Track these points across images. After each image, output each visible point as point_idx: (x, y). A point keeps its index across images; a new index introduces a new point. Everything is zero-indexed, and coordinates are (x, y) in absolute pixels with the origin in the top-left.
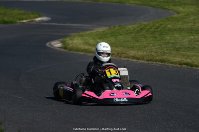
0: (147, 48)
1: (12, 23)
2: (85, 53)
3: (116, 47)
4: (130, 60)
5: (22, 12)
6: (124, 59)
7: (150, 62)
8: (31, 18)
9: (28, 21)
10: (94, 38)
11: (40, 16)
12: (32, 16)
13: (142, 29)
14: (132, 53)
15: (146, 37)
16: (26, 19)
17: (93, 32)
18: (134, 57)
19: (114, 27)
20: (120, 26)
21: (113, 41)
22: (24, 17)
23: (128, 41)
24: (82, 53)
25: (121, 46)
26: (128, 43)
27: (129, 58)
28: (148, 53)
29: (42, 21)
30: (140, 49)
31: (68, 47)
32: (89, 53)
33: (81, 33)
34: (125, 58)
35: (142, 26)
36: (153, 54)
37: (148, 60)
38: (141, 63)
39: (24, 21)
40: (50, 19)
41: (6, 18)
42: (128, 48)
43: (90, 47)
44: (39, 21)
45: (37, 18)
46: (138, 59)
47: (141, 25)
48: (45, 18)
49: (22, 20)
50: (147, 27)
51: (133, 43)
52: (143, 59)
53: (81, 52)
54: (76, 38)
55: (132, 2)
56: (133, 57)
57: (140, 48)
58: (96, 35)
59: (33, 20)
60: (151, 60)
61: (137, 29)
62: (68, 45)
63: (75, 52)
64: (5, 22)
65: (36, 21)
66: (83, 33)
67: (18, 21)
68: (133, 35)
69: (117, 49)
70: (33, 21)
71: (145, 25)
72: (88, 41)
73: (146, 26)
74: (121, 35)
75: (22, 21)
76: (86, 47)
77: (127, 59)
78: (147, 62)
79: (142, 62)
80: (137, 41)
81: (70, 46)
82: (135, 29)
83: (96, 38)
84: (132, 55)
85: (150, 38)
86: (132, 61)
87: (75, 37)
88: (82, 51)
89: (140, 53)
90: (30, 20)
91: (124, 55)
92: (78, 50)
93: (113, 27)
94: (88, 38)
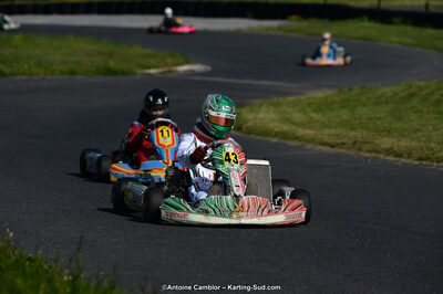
0: (420, 134)
1: (124, 73)
2: (282, 141)
3: (352, 129)
4: (381, 156)
5: (149, 51)
6: (368, 155)
7: (424, 163)
8: (166, 65)
9: (160, 70)
10: (303, 111)
11: (188, 62)
12: (169, 60)
13: (412, 95)
14: (386, 142)
15: (421, 112)
16: (155, 67)
17: (303, 98)
18: (389, 152)
19: (351, 89)
20: (364, 88)
21: (344, 117)
22: (153, 61)
23: (379, 119)
24: (275, 140)
25: (362, 128)
26: (379, 122)
27: (379, 152)
28: (422, 144)
29: (192, 73)
30: (403, 136)
31: (244, 126)
32: (289, 139)
33: (275, 100)
34: (370, 152)
35: (413, 89)
36: (433, 145)
37: (420, 159)
38: (404, 164)
39: (152, 71)
40: (209, 68)
41: (112, 64)
42: (379, 131)
43: (293, 128)
44: (185, 71)
45: (181, 64)
46: (400, 155)
47: (410, 87)
48: (197, 67)
49: (149, 68)
50: (424, 92)
51: (390, 123)
52: (410, 155)
53: (274, 136)
54: (264, 108)
55: (394, 39)
56: (387, 150)
57: (405, 133)
58: (309, 104)
59: (173, 69)
60: (427, 159)
61: (403, 95)
62: (246, 121)
63: (259, 138)
64: (110, 72)
65: (177, 72)
66: (281, 100)
67: (139, 71)
68: (391, 106)
69: (352, 133)
70: (170, 72)
71: (419, 87)
72: (288, 116)
73: (420, 89)
74: (365, 105)
75: (146, 71)
76: (285, 128)
77: (373, 155)
78: (417, 163)
79: (408, 161)
80: (400, 119)
81: (249, 124)
82: (395, 94)
83: (308, 109)
84: (387, 147)
85: (428, 113)
86: (384, 160)
87: (261, 106)
88: (277, 135)
89: (404, 144)
90: (165, 69)
91: (367, 147)
92: (266, 133)
93: (347, 90)
94: (289, 110)
